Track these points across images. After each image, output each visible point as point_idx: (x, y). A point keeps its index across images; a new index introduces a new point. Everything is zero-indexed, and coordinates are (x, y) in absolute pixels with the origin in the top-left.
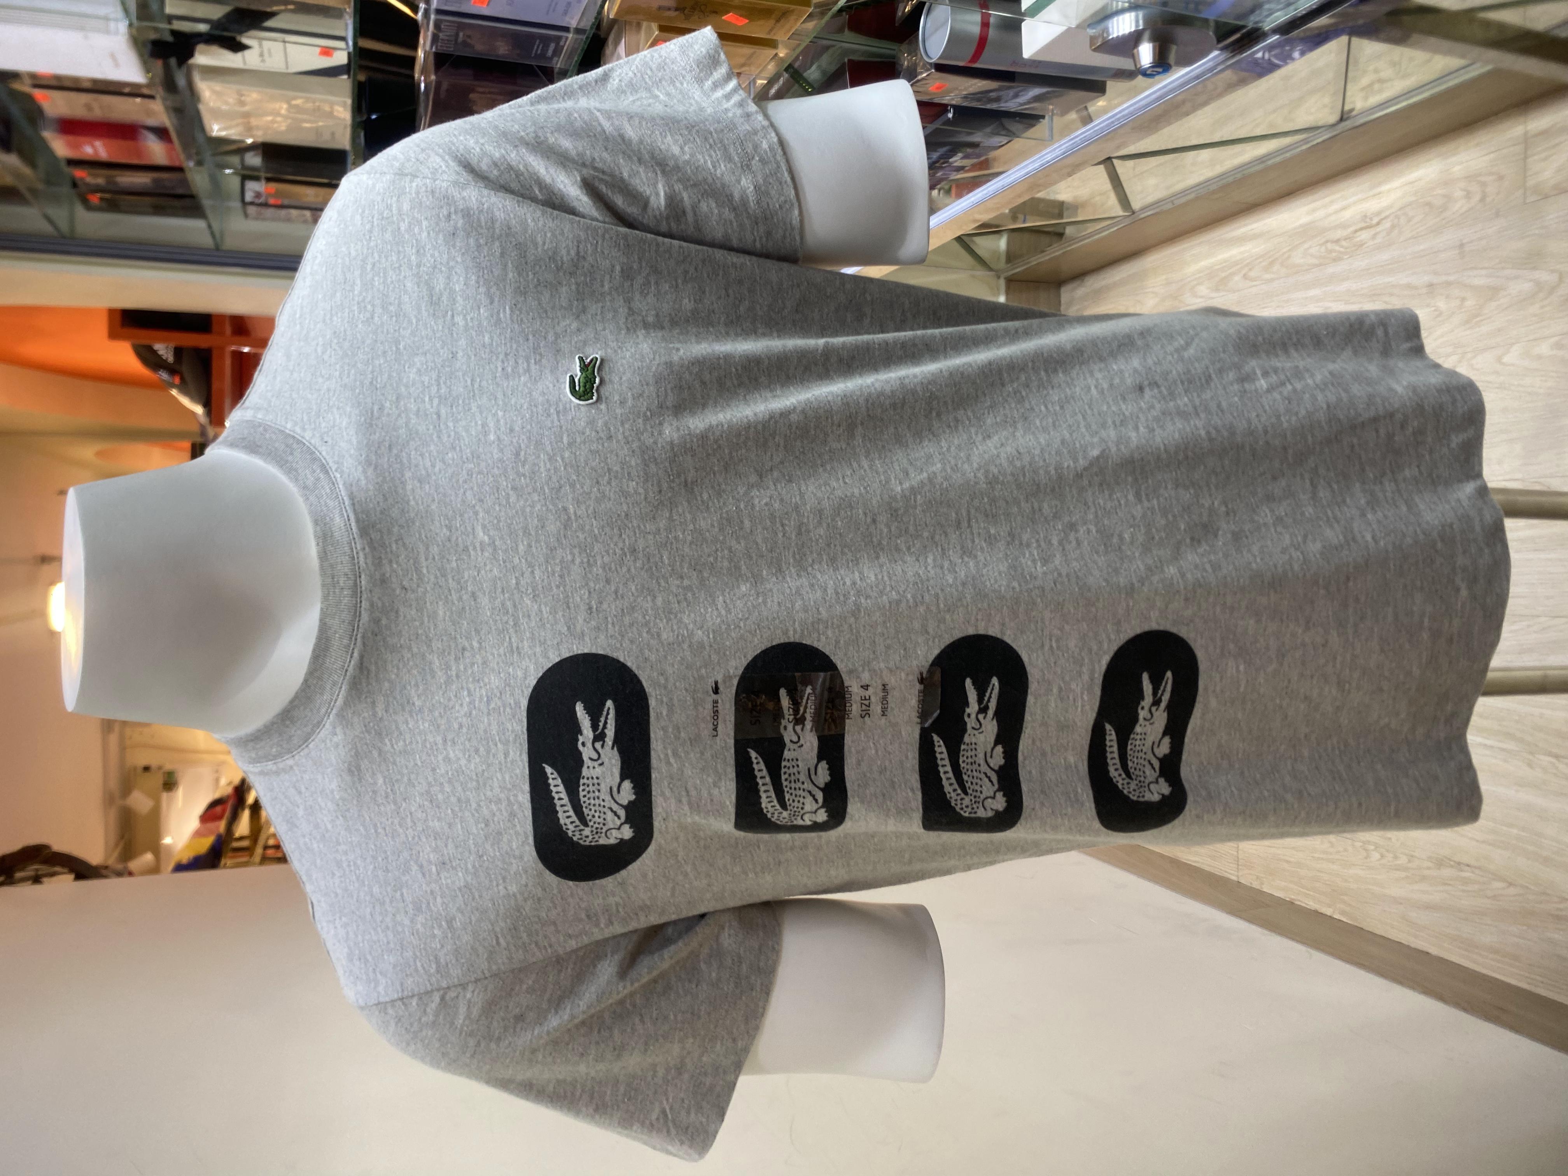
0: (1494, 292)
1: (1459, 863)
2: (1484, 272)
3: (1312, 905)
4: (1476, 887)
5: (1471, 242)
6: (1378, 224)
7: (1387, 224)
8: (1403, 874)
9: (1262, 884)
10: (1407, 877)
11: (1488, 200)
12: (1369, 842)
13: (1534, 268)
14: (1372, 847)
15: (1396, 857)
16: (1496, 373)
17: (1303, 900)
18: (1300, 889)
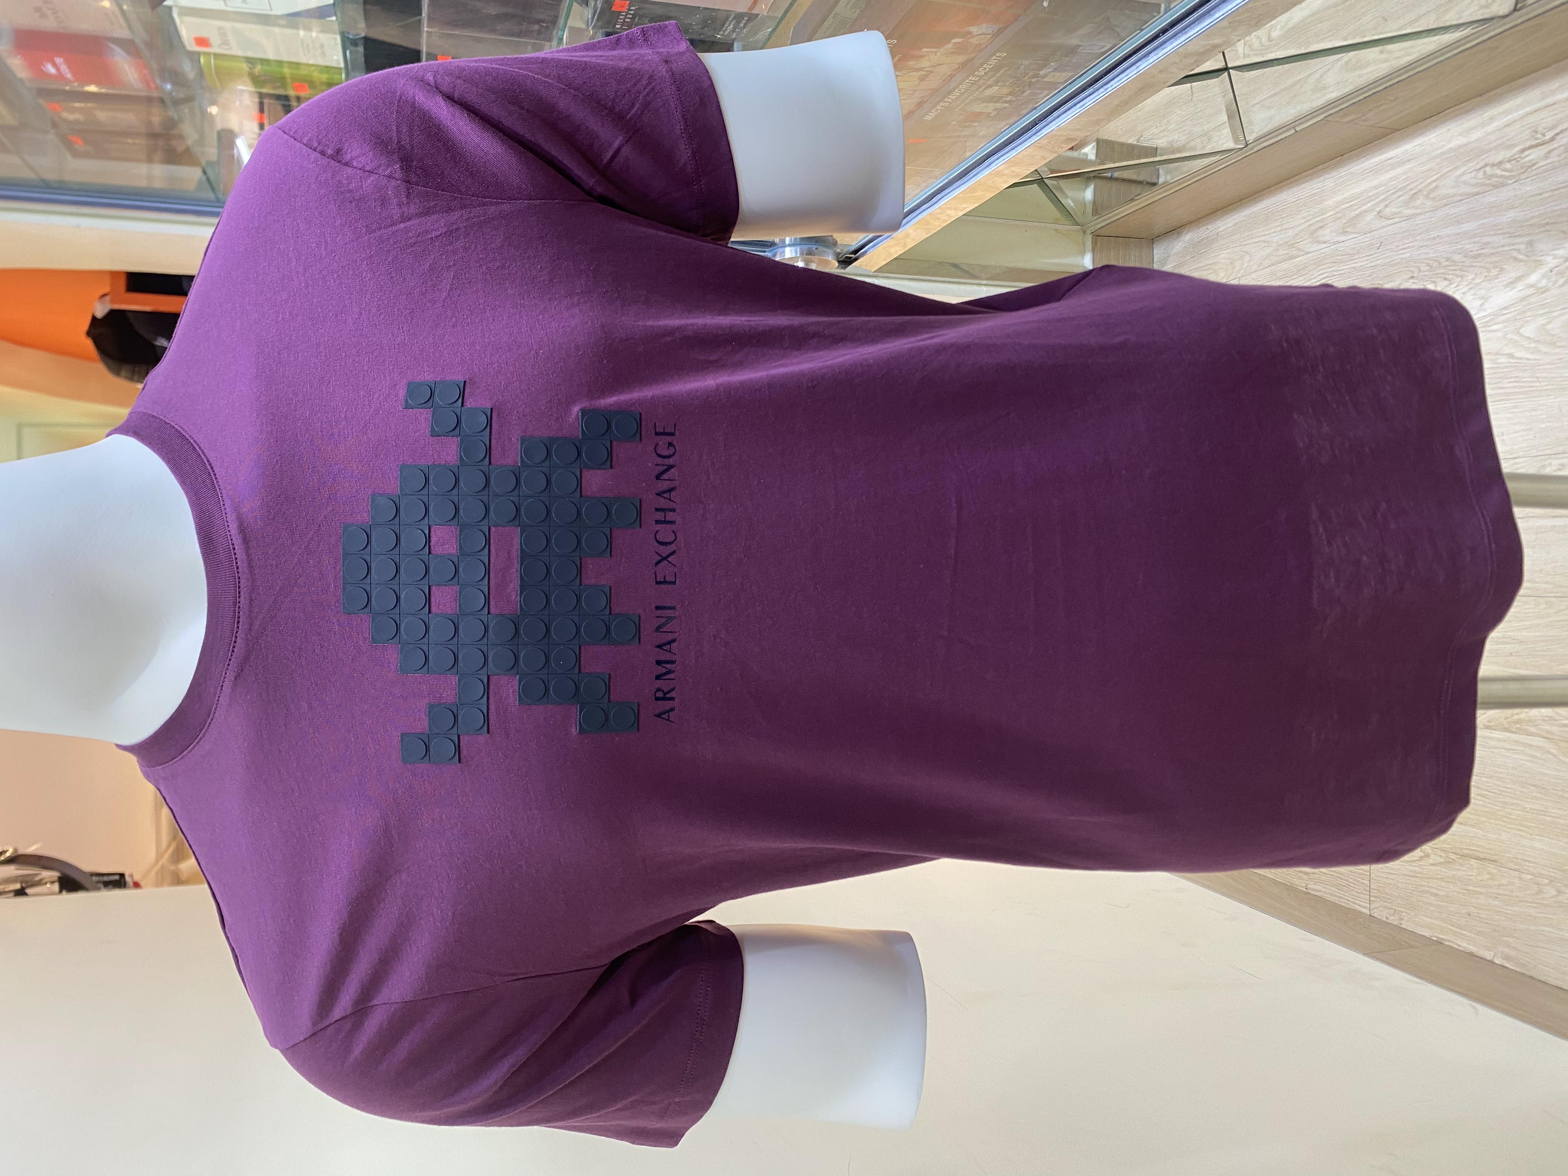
3: (1465, 945)
6: (1552, 139)
9: (1401, 919)
17: (1454, 941)
18: (1450, 927)
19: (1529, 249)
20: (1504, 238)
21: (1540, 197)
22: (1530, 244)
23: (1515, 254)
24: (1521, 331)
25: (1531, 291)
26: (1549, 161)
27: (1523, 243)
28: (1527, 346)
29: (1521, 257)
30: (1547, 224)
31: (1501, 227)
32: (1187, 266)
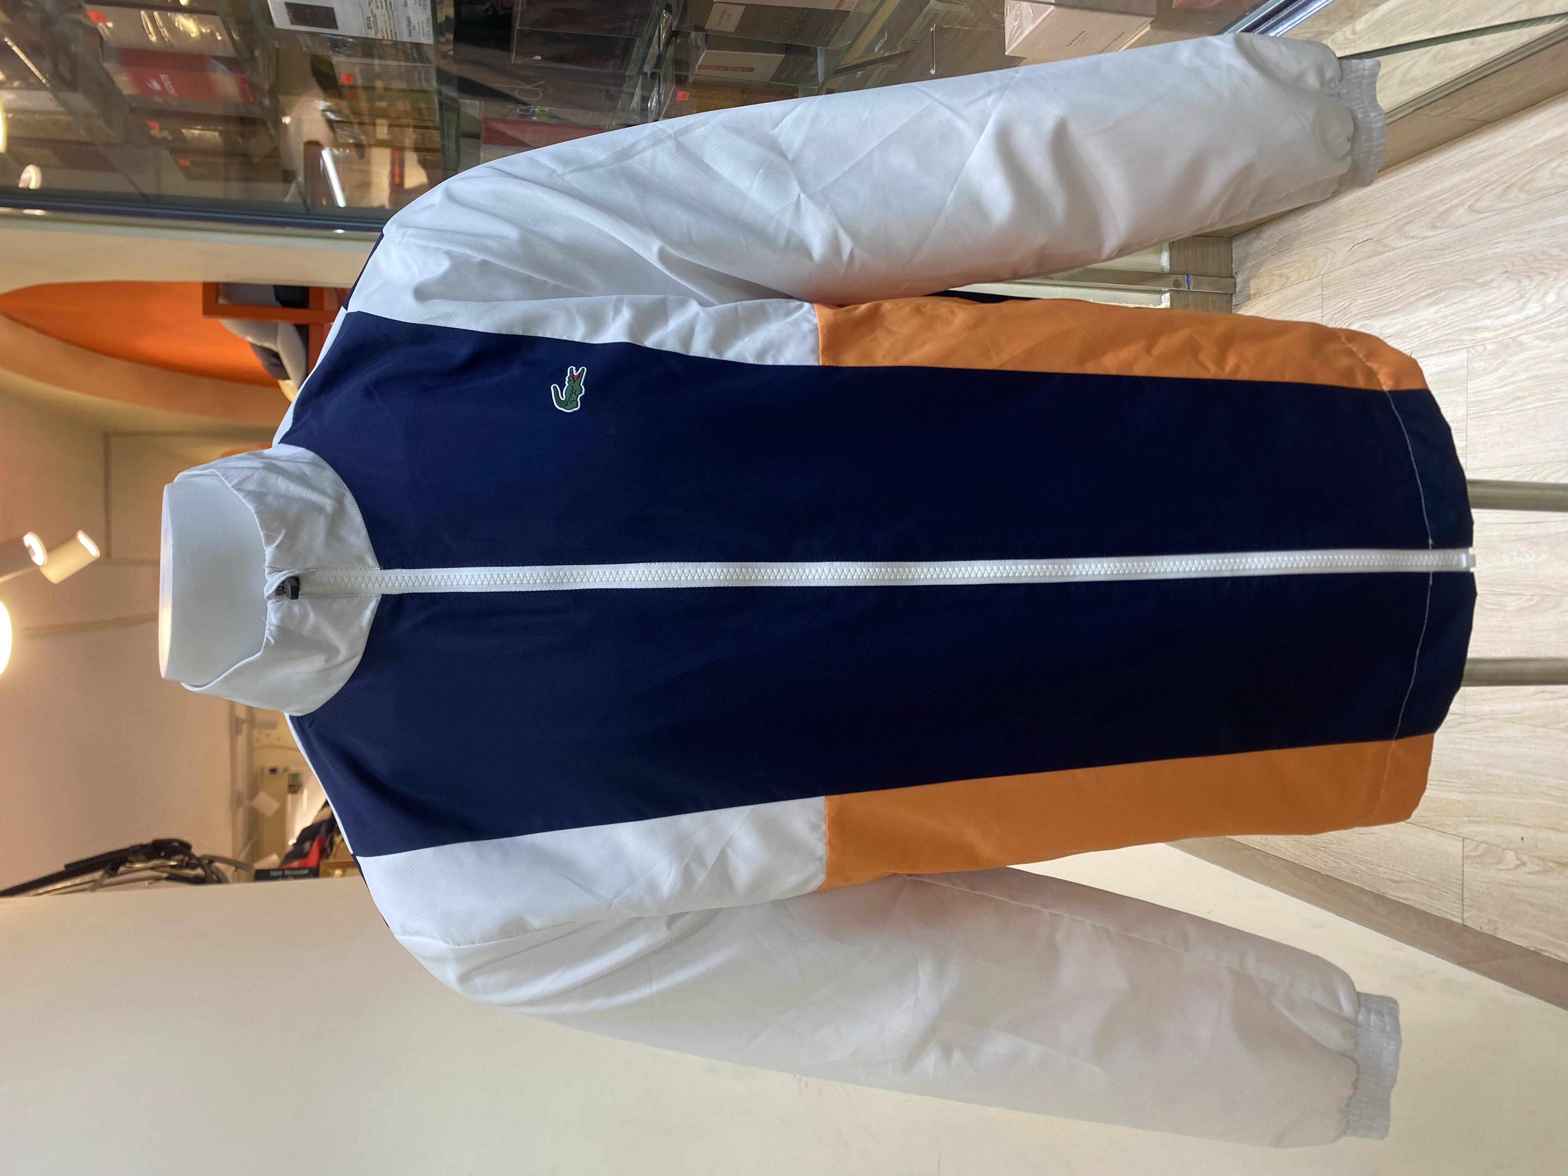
9: (1497, 929)
32: (1266, 264)
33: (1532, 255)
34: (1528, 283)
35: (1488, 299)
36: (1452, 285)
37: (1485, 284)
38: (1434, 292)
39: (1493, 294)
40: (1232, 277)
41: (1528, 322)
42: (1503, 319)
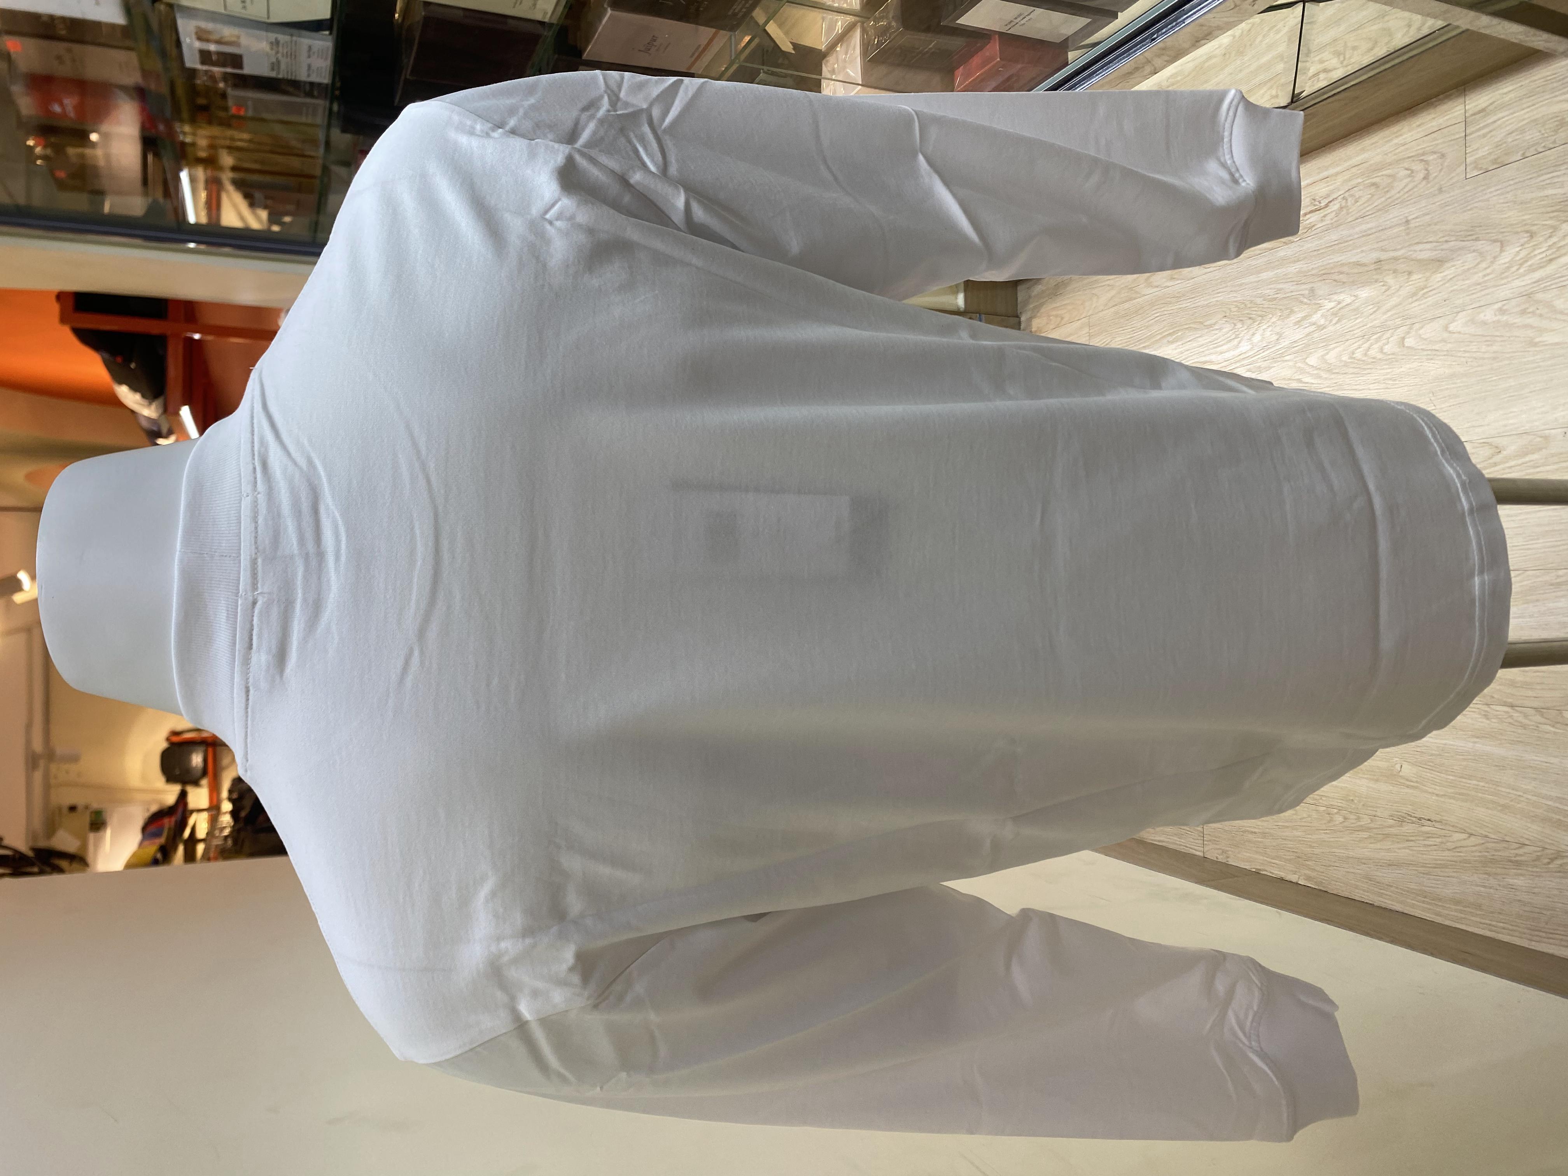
0: (1439, 262)
1: (1420, 819)
2: (1428, 246)
3: (1277, 873)
4: (1438, 840)
5: (1417, 218)
6: (1327, 206)
7: (1335, 206)
8: (1365, 835)
9: (1228, 857)
10: (1370, 837)
11: (1431, 177)
12: (1332, 806)
13: (1477, 239)
14: (1336, 811)
15: (1358, 819)
16: (1444, 341)
17: (1268, 869)
18: (1265, 858)
19: (1311, 294)
20: (1293, 285)
21: (1319, 252)
22: (1312, 290)
23: (1302, 299)
24: (1308, 361)
25: (1312, 328)
26: (1324, 224)
27: (1306, 289)
28: (1311, 372)
29: (1305, 300)
30: (1324, 274)
31: (1290, 276)
32: (1044, 306)
33: (1243, 303)
34: (1241, 326)
35: (1213, 338)
36: (1187, 327)
37: (1211, 326)
38: (1173, 332)
39: (1216, 334)
40: (1018, 317)
41: (1241, 357)
42: (1223, 355)
